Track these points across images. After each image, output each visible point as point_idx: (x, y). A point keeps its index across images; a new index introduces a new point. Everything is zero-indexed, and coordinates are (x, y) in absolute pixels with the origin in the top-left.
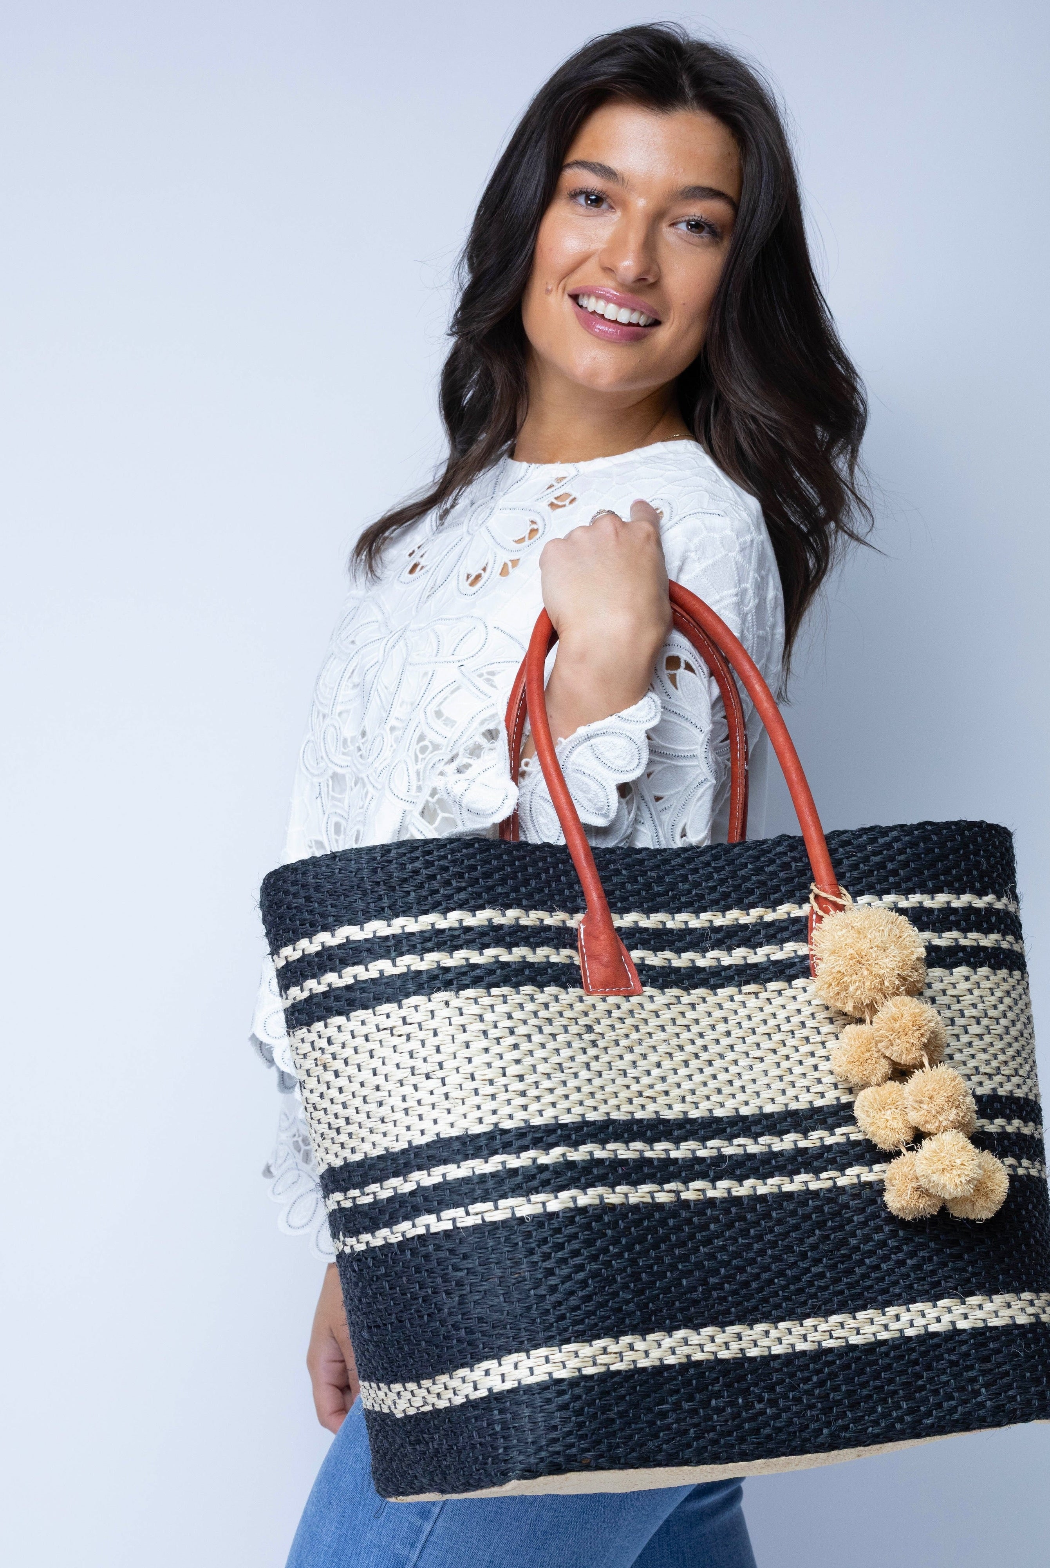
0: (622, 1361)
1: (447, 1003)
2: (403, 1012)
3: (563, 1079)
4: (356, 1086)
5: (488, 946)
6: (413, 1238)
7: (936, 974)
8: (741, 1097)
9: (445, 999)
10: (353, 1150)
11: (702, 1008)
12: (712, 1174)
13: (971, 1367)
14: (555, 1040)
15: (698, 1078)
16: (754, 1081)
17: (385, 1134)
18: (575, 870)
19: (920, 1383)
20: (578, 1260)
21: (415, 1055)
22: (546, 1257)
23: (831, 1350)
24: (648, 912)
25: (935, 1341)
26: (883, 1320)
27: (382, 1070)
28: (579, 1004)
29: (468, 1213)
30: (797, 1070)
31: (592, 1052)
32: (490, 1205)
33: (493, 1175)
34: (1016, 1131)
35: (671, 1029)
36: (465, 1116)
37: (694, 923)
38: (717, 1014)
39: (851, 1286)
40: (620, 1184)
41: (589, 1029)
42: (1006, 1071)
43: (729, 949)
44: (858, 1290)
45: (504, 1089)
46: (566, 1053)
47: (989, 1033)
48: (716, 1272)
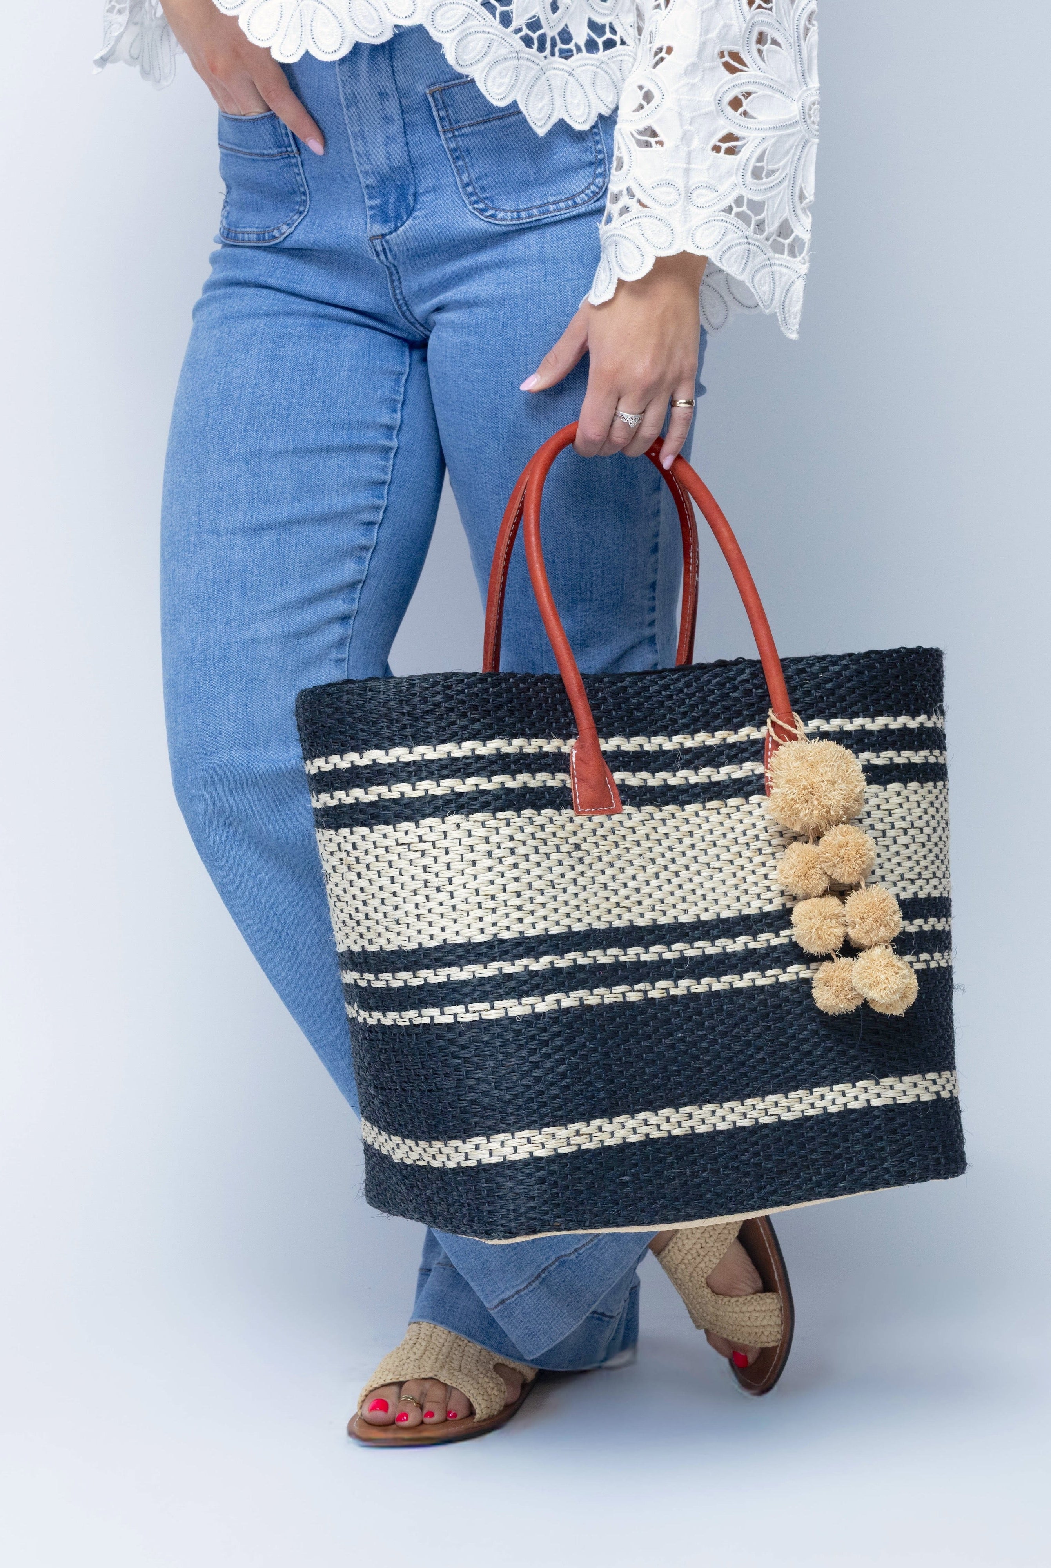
0: (591, 1141)
1: (458, 826)
2: (420, 831)
3: (554, 894)
4: (375, 889)
5: (495, 773)
6: (419, 1025)
7: (872, 791)
8: (702, 904)
9: (457, 822)
10: (370, 942)
11: (671, 823)
12: (674, 974)
13: (881, 1138)
14: (549, 859)
15: (667, 888)
16: (714, 890)
17: (399, 934)
18: (569, 699)
19: (837, 1151)
20: (559, 1055)
21: (428, 870)
22: (533, 1052)
23: (766, 1125)
24: (628, 736)
25: (853, 1116)
26: (811, 1099)
27: (399, 879)
28: (570, 824)
29: (467, 1011)
30: (751, 879)
31: (579, 868)
32: (486, 1005)
33: (490, 979)
34: (931, 929)
35: (645, 844)
36: (469, 926)
37: (668, 746)
38: (685, 828)
39: (786, 1070)
40: (598, 987)
41: (577, 847)
42: (926, 875)
43: (696, 769)
44: (792, 1073)
45: (503, 904)
46: (557, 870)
47: (914, 842)
48: (675, 1060)
